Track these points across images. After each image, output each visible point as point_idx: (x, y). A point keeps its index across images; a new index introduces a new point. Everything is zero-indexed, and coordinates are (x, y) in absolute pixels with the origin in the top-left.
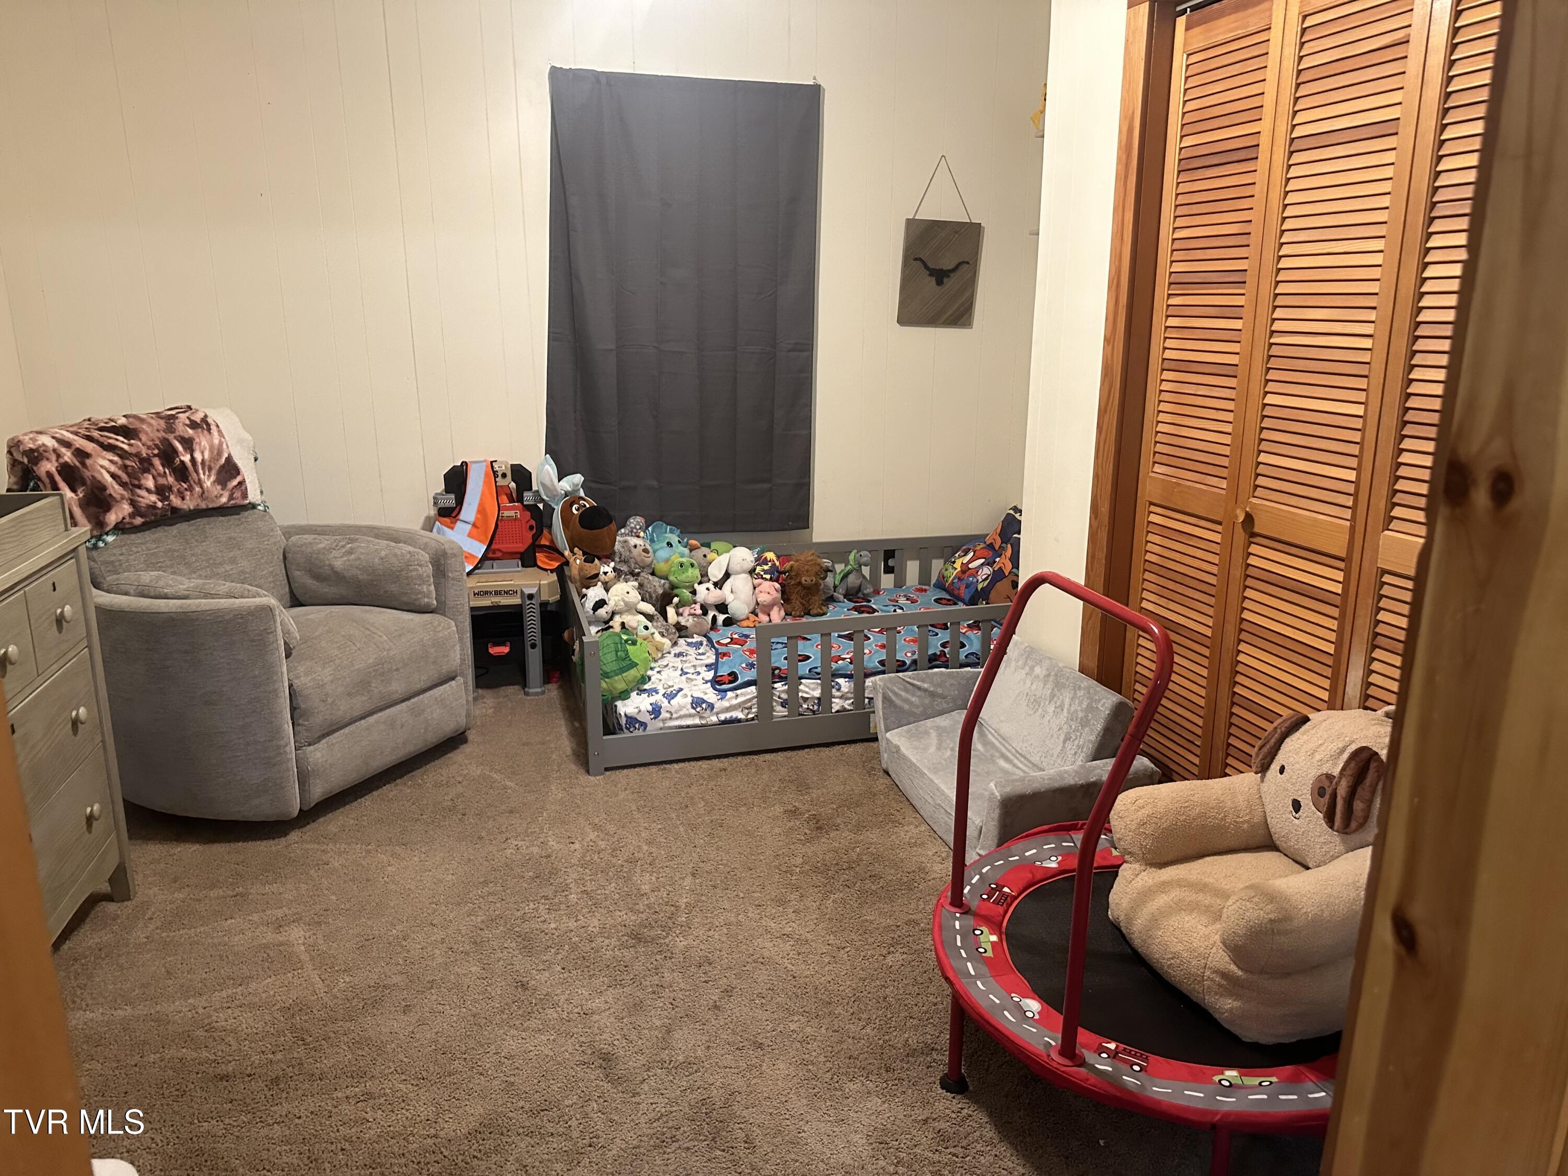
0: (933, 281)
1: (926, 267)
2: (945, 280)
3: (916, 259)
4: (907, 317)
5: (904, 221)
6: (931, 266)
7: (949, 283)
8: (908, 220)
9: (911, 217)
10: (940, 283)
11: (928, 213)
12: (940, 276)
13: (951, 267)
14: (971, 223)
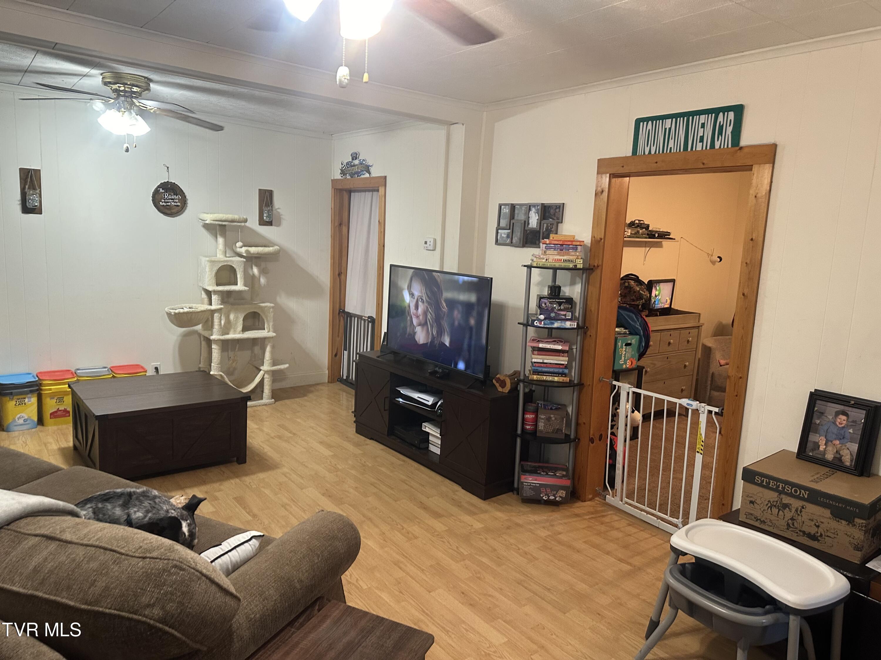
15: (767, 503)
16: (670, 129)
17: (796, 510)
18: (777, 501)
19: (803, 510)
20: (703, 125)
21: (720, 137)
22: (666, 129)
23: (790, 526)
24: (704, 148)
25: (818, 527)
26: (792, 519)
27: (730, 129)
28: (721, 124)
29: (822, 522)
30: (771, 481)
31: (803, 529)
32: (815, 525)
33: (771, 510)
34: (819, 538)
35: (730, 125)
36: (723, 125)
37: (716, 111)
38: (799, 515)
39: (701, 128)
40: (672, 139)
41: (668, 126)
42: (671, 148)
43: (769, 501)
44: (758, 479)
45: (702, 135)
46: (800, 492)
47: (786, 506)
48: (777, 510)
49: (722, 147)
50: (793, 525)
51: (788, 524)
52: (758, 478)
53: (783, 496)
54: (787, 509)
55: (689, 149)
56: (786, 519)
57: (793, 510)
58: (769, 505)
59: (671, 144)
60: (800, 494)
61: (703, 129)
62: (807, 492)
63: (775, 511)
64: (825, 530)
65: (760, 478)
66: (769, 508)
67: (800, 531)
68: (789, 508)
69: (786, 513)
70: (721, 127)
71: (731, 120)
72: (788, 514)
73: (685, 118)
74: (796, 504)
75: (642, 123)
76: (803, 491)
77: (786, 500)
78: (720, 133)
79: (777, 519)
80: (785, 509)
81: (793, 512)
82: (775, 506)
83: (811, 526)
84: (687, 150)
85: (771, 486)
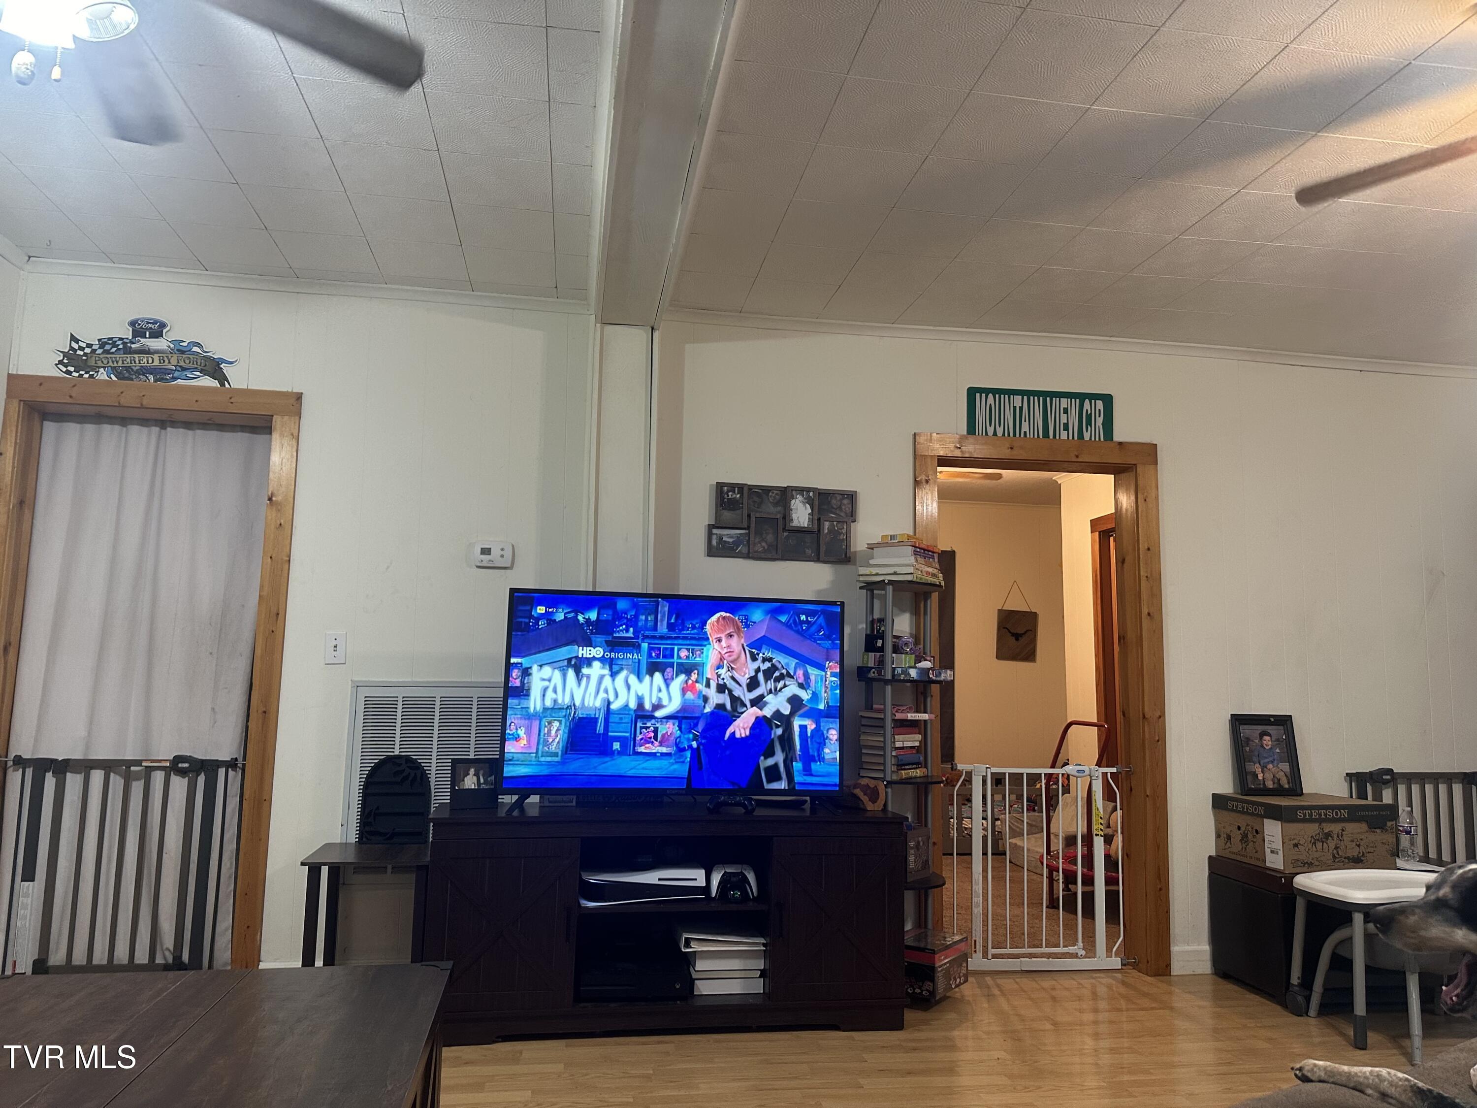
0: (1014, 638)
1: (1010, 632)
2: (1020, 638)
3: (1004, 628)
4: (1000, 656)
5: (997, 611)
6: (1012, 631)
7: (1023, 640)
8: (999, 610)
9: (1000, 608)
10: (1017, 639)
11: (1009, 607)
12: (1017, 636)
13: (1023, 632)
14: (1031, 612)
15: (1310, 839)
16: (1021, 408)
17: (1338, 837)
18: (1319, 834)
19: (1343, 833)
20: (1066, 411)
21: (1089, 427)
22: (1015, 408)
23: (1336, 858)
24: (1071, 438)
25: (1359, 846)
26: (1336, 848)
27: (1100, 421)
28: (1089, 412)
29: (1361, 839)
30: (1313, 811)
31: (1349, 855)
32: (1356, 845)
33: (1315, 845)
34: (1362, 858)
35: (1099, 416)
36: (1091, 413)
37: (1082, 397)
38: (1341, 840)
39: (1064, 413)
40: (1025, 421)
41: (1018, 404)
42: (1025, 433)
43: (1312, 837)
44: (1300, 814)
45: (1066, 422)
46: (1341, 812)
47: (1328, 835)
48: (1321, 843)
49: (1093, 439)
50: (1338, 855)
51: (1334, 856)
52: (1300, 812)
53: (1324, 825)
54: (1330, 838)
55: (1051, 436)
56: (1331, 851)
57: (1335, 836)
58: (1313, 841)
59: (1025, 427)
60: (1341, 815)
61: (1066, 415)
62: (1346, 811)
63: (1319, 845)
64: (1365, 846)
65: (1302, 812)
66: (1314, 846)
67: (1345, 858)
68: (1331, 837)
69: (1329, 844)
70: (1089, 417)
71: (1100, 410)
72: (1332, 844)
73: (1041, 398)
74: (1335, 828)
75: (978, 395)
76: (1342, 811)
77: (1328, 827)
78: (1089, 423)
79: (1323, 854)
80: (1327, 839)
81: (1335, 839)
82: (1318, 840)
83: (1353, 848)
84: (1049, 437)
85: (1314, 817)
